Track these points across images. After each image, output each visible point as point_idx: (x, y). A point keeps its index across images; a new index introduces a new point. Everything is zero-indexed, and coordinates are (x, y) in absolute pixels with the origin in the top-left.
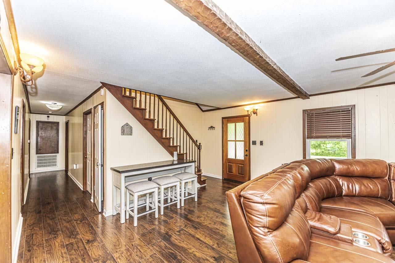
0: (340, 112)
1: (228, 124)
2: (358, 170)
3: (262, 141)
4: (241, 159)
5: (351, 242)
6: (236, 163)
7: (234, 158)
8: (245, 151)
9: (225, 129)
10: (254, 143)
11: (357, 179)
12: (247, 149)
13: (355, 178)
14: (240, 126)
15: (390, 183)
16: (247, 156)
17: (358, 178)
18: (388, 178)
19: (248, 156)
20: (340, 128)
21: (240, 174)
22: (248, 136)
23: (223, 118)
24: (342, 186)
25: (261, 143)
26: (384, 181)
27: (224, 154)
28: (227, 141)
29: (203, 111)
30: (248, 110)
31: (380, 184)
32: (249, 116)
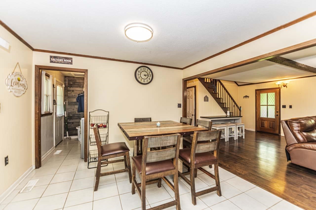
1: (261, 94)
3: (291, 106)
4: (272, 117)
6: (268, 121)
7: (266, 117)
8: (276, 112)
9: (258, 97)
10: (284, 107)
12: (278, 111)
14: (272, 96)
16: (277, 115)
19: (279, 116)
21: (271, 128)
22: (278, 102)
23: (256, 90)
25: (291, 107)
27: (257, 115)
28: (260, 105)
29: (239, 86)
30: (279, 84)
32: (279, 88)
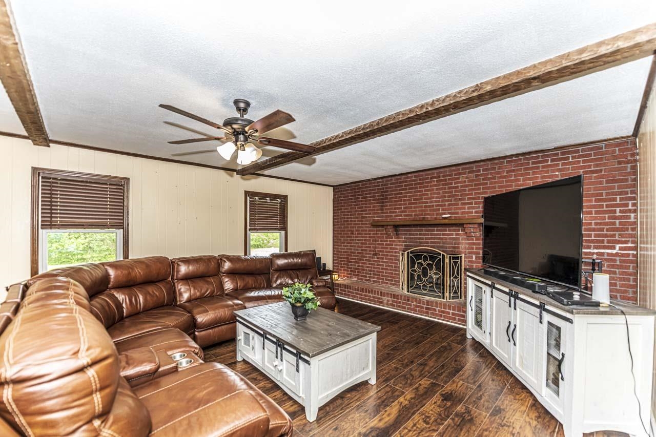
0: (106, 184)
2: (142, 273)
5: (175, 370)
11: (139, 288)
13: (138, 286)
15: (174, 283)
17: (140, 286)
18: (171, 279)
20: (107, 212)
24: (121, 302)
26: (168, 283)
31: (165, 287)
